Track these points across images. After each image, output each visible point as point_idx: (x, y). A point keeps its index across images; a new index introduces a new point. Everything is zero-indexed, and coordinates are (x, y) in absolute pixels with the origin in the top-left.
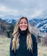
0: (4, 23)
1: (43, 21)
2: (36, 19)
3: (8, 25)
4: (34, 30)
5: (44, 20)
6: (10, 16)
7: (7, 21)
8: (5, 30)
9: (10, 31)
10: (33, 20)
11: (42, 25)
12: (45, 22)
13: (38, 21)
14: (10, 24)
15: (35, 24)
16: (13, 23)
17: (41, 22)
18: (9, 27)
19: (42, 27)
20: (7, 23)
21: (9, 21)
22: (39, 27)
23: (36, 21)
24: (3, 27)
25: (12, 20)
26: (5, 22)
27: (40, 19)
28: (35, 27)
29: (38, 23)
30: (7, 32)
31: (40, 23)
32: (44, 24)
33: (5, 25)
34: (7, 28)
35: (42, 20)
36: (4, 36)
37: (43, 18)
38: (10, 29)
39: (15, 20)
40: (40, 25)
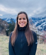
0: (2, 22)
1: (41, 20)
2: (34, 18)
3: (6, 24)
4: (32, 28)
5: (41, 18)
6: (8, 15)
7: (6, 20)
8: (4, 29)
9: (9, 30)
10: (31, 19)
11: (40, 23)
12: (43, 21)
13: (36, 20)
14: (8, 23)
15: (33, 23)
16: (12, 22)
17: (39, 20)
18: (8, 26)
19: (40, 26)
20: (6, 23)
21: (8, 20)
22: (37, 25)
23: (34, 20)
24: (2, 26)
25: (10, 19)
26: (4, 21)
27: (38, 18)
28: (33, 25)
29: (36, 21)
30: (6, 31)
31: (38, 22)
32: (42, 23)
33: (4, 24)
34: (6, 27)
35: (40, 18)
36: (3, 35)
37: (41, 17)
38: (8, 28)
39: (13, 19)
40: (38, 23)
